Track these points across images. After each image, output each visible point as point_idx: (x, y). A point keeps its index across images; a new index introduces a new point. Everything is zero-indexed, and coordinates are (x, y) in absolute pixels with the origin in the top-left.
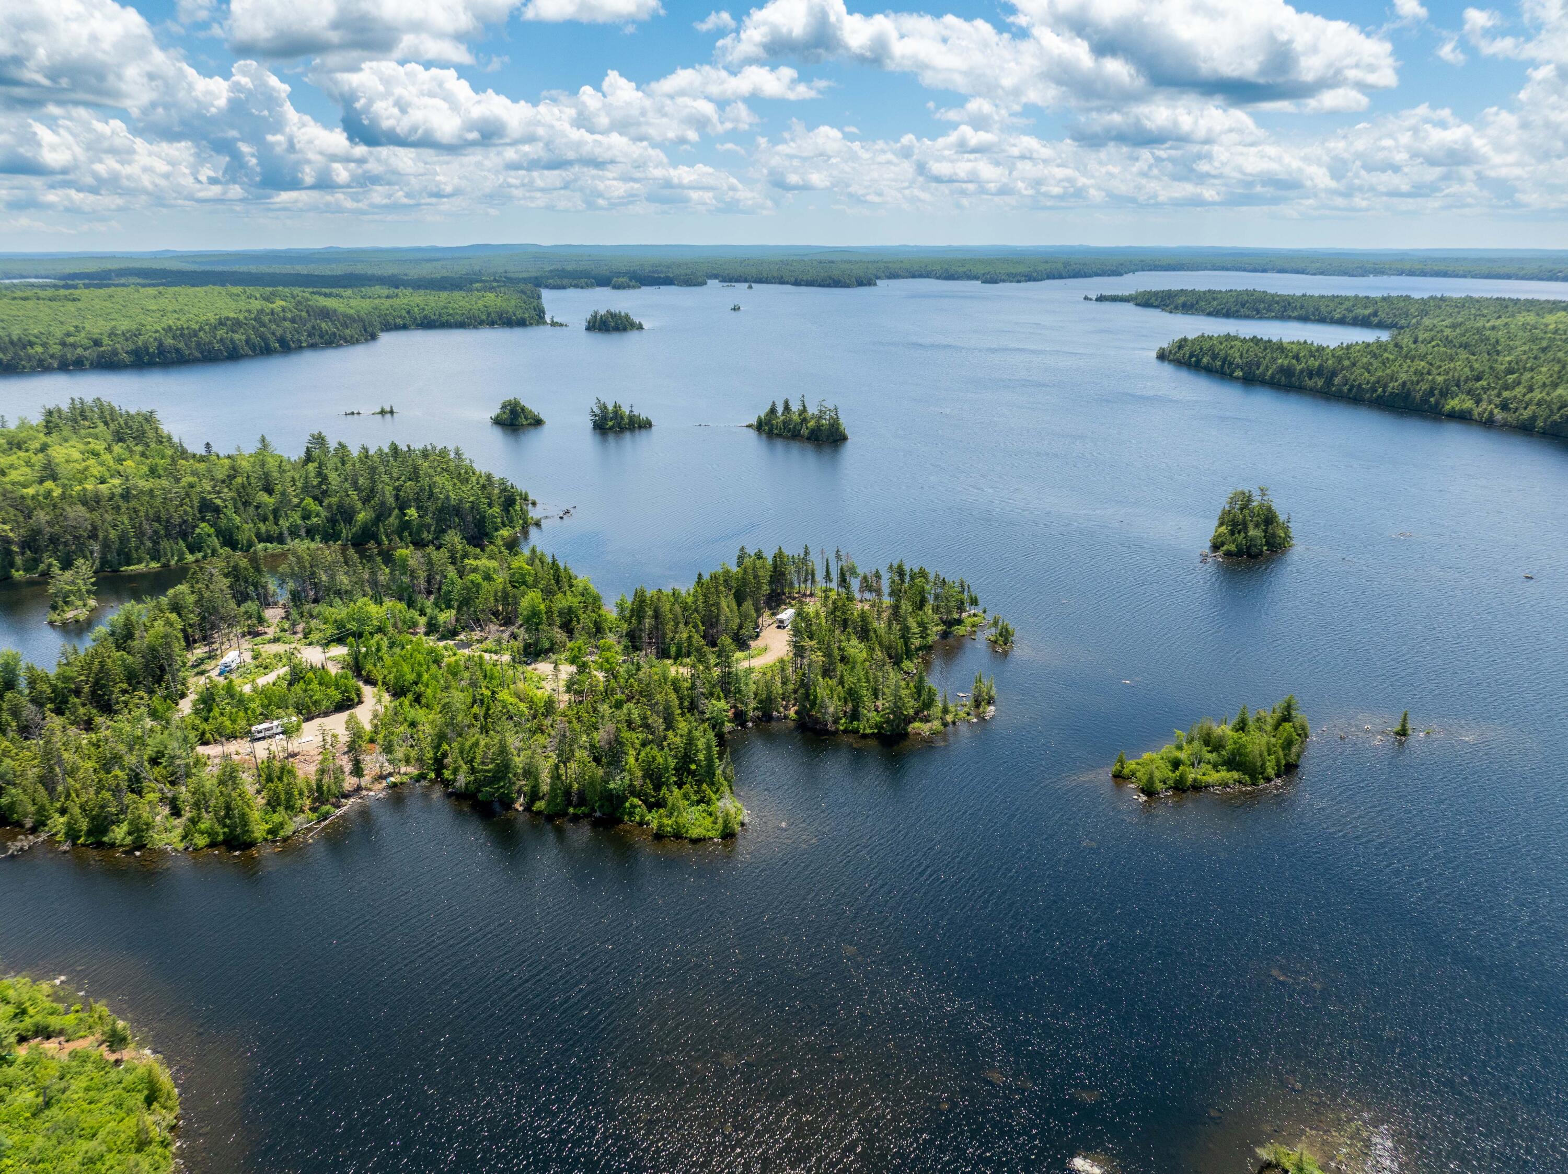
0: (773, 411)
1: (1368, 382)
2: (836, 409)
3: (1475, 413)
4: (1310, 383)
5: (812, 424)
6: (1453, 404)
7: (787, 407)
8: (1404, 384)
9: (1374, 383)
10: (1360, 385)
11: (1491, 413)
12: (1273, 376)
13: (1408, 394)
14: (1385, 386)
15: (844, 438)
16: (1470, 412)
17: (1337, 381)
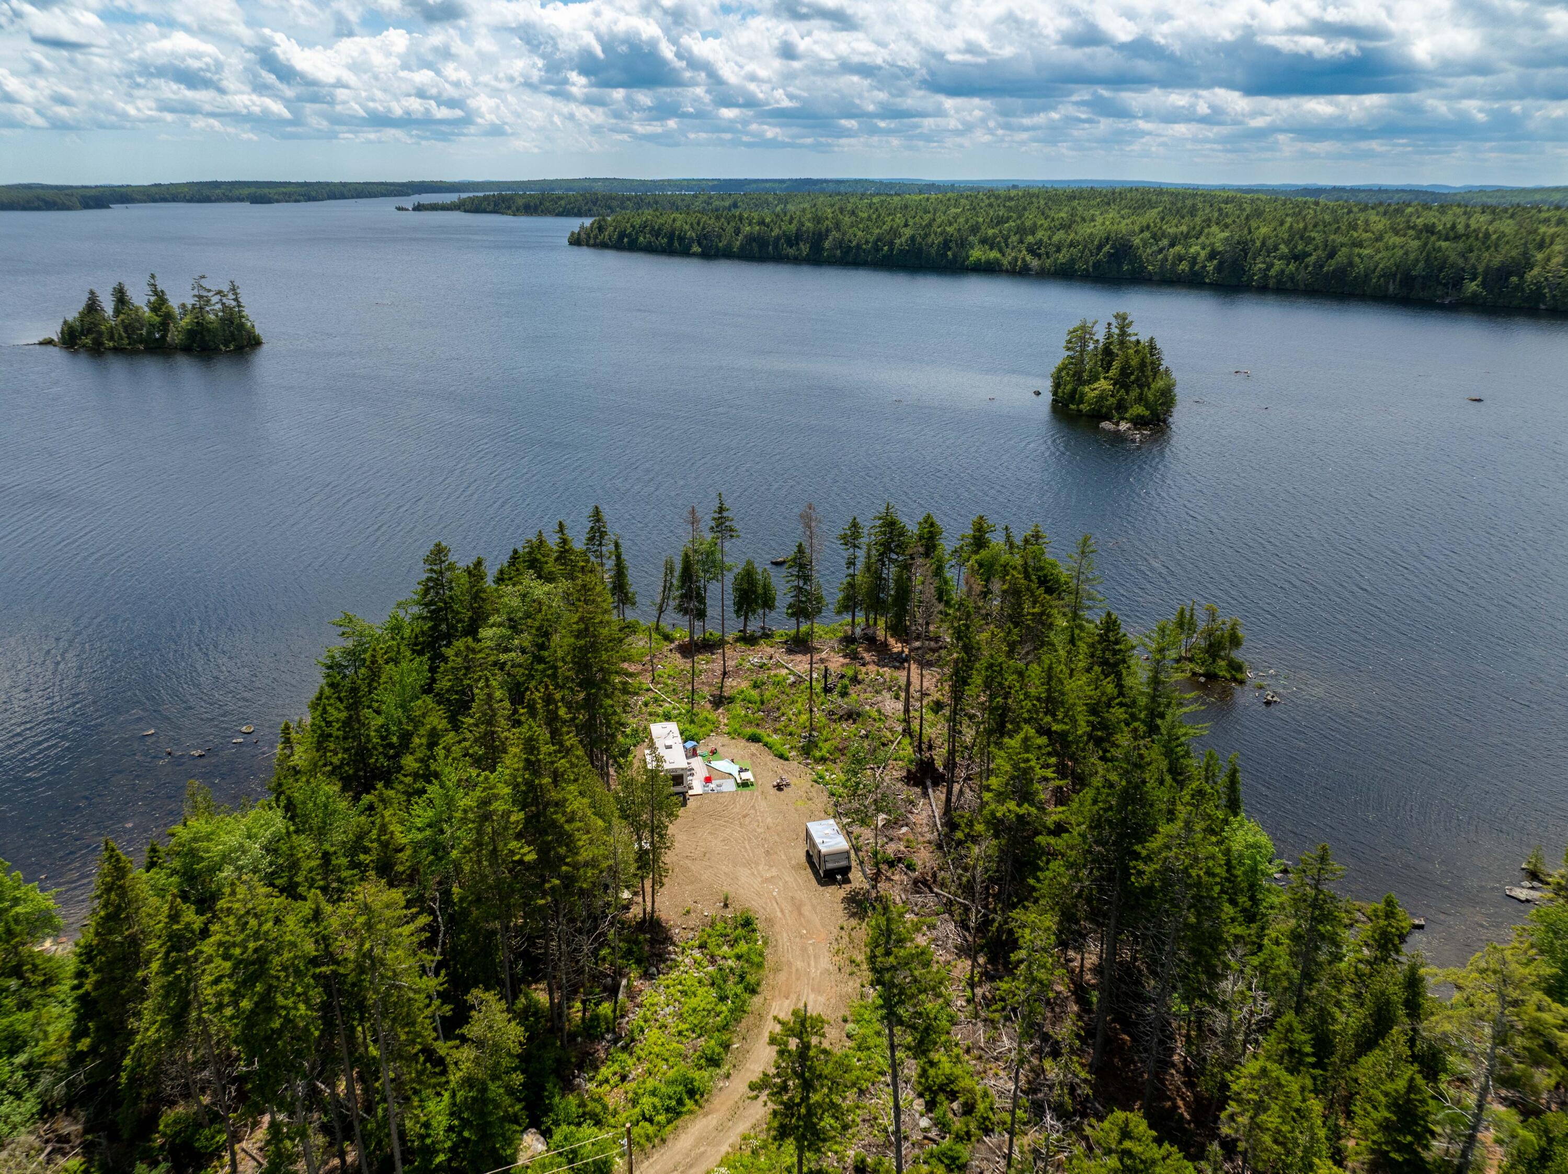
0: (92, 307)
1: (867, 242)
2: (234, 289)
3: (1005, 262)
4: (792, 251)
5: (185, 322)
6: (977, 254)
7: (121, 297)
8: (913, 238)
9: (875, 243)
10: (858, 246)
11: (1024, 260)
12: (742, 247)
13: (920, 250)
14: (891, 244)
15: (255, 342)
16: (997, 261)
17: (827, 245)
